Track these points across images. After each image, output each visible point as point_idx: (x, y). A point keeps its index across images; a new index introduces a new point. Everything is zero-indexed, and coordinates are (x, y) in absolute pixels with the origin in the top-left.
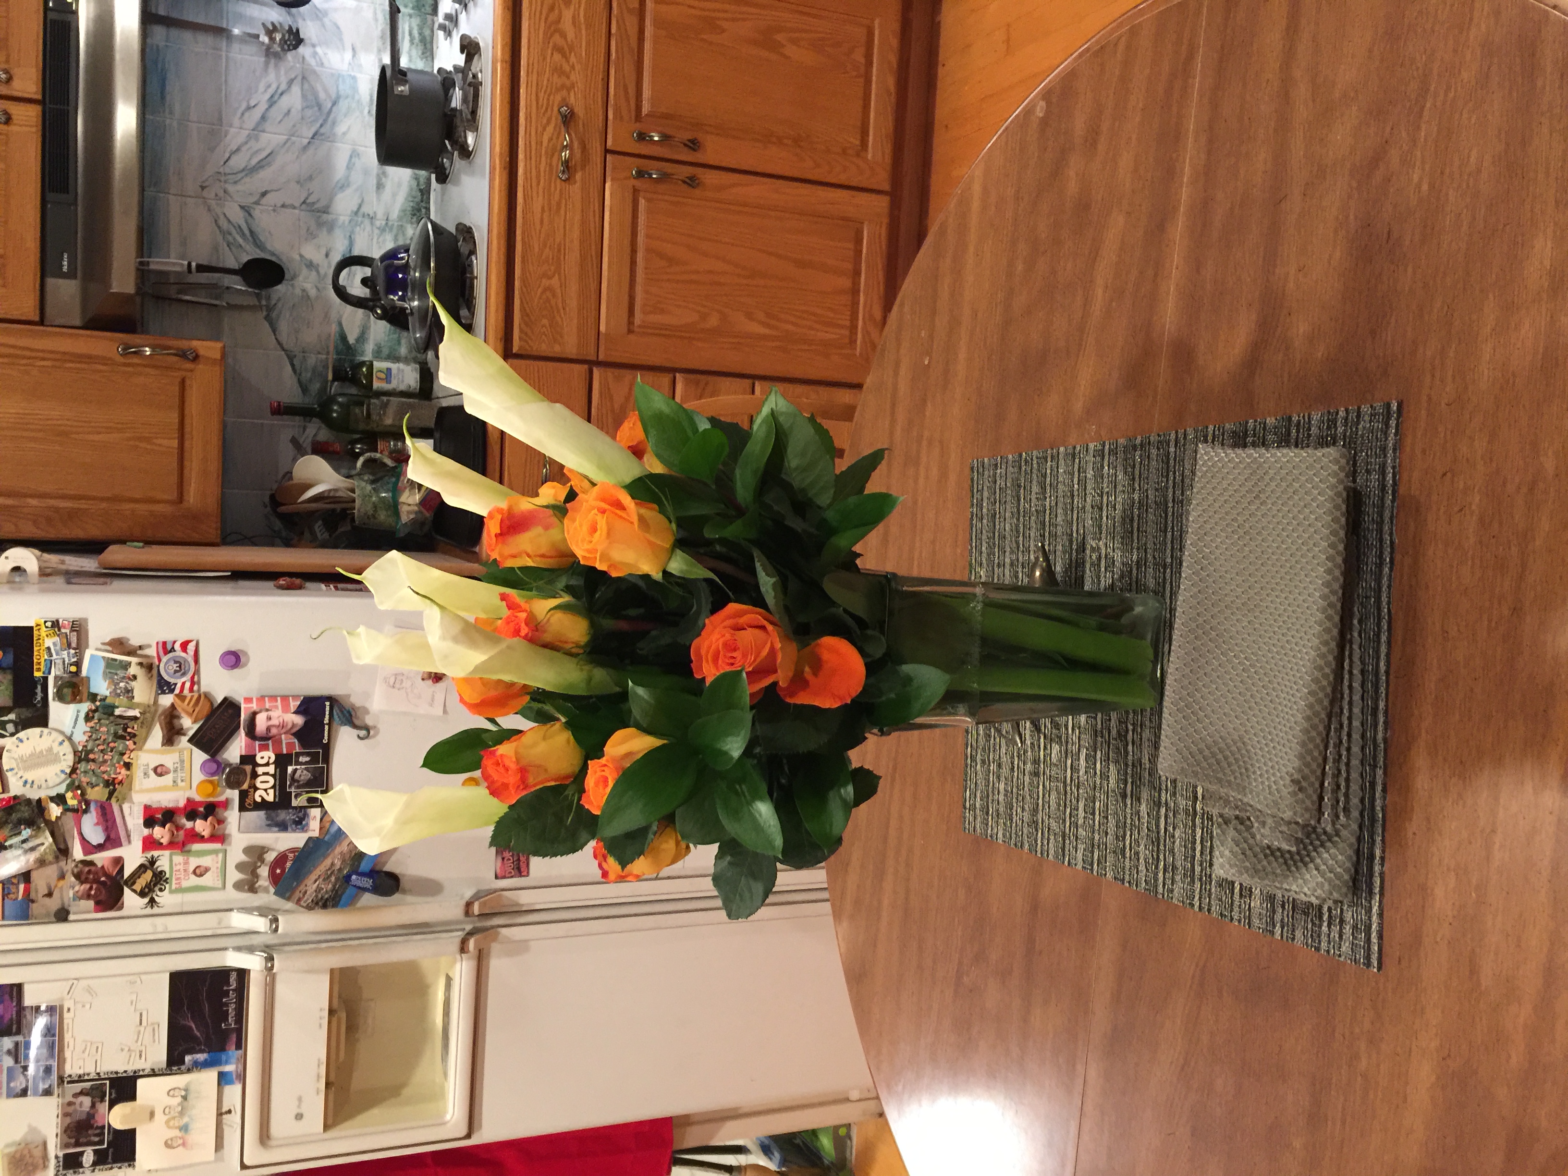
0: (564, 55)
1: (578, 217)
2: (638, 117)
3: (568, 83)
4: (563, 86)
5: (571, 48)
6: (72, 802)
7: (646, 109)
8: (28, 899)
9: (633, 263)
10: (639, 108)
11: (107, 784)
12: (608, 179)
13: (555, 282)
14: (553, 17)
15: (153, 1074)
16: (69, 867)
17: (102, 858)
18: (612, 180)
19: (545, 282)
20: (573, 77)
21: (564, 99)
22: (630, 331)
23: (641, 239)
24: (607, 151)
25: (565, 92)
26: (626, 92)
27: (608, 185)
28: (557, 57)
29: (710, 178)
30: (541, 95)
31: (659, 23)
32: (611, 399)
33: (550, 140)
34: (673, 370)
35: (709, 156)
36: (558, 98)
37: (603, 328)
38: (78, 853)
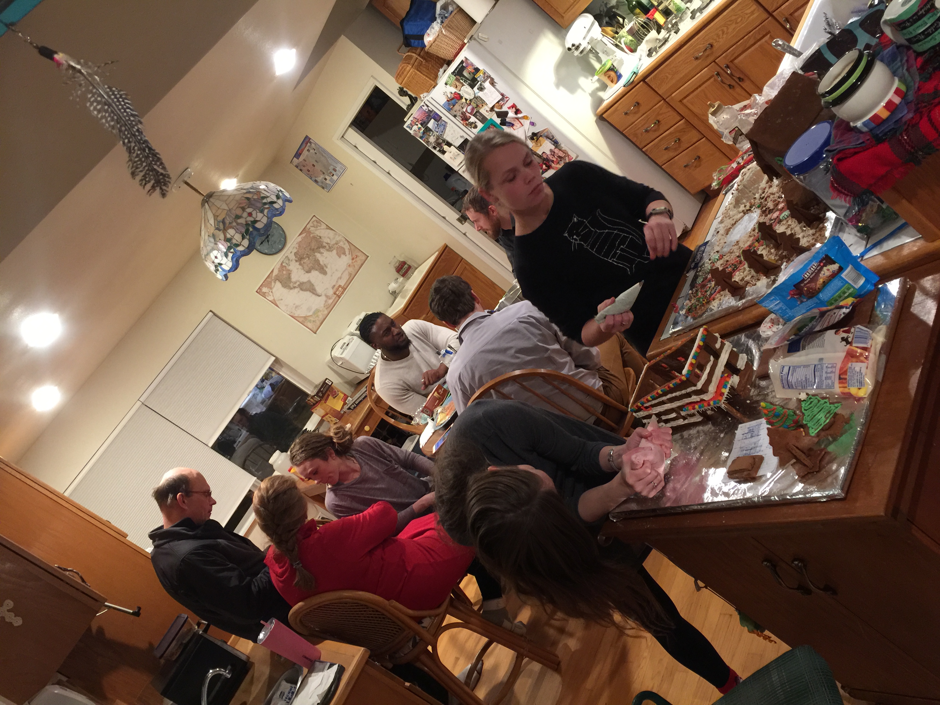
0: (723, 33)
1: (690, 69)
2: (732, 61)
3: (718, 40)
4: (715, 40)
5: (727, 33)
6: (468, 102)
7: (736, 61)
8: (452, 109)
9: (697, 88)
10: (735, 59)
11: (477, 105)
12: (708, 67)
13: (670, 76)
14: (729, 23)
15: (454, 146)
16: (461, 111)
17: (468, 114)
18: (708, 69)
19: (667, 74)
20: (720, 40)
21: (712, 42)
22: (681, 101)
23: (704, 85)
24: (714, 61)
25: (714, 41)
26: (733, 54)
27: (706, 69)
28: (721, 33)
29: (738, 90)
30: (707, 37)
31: (761, 46)
32: (661, 110)
33: (700, 48)
34: (684, 118)
35: (744, 85)
36: (711, 41)
37: (673, 95)
38: (464, 110)
